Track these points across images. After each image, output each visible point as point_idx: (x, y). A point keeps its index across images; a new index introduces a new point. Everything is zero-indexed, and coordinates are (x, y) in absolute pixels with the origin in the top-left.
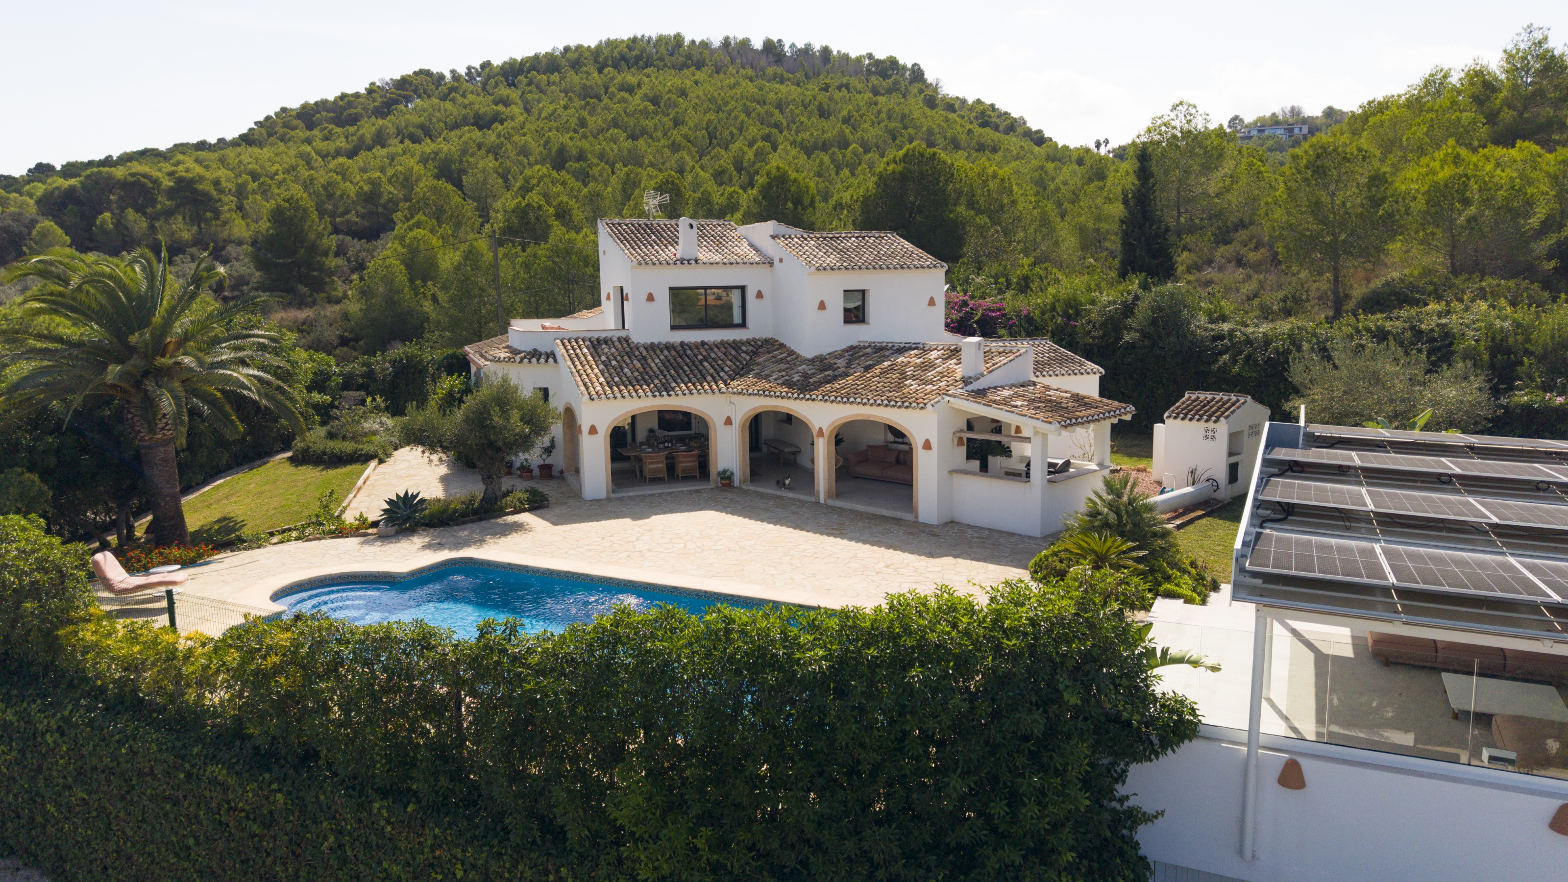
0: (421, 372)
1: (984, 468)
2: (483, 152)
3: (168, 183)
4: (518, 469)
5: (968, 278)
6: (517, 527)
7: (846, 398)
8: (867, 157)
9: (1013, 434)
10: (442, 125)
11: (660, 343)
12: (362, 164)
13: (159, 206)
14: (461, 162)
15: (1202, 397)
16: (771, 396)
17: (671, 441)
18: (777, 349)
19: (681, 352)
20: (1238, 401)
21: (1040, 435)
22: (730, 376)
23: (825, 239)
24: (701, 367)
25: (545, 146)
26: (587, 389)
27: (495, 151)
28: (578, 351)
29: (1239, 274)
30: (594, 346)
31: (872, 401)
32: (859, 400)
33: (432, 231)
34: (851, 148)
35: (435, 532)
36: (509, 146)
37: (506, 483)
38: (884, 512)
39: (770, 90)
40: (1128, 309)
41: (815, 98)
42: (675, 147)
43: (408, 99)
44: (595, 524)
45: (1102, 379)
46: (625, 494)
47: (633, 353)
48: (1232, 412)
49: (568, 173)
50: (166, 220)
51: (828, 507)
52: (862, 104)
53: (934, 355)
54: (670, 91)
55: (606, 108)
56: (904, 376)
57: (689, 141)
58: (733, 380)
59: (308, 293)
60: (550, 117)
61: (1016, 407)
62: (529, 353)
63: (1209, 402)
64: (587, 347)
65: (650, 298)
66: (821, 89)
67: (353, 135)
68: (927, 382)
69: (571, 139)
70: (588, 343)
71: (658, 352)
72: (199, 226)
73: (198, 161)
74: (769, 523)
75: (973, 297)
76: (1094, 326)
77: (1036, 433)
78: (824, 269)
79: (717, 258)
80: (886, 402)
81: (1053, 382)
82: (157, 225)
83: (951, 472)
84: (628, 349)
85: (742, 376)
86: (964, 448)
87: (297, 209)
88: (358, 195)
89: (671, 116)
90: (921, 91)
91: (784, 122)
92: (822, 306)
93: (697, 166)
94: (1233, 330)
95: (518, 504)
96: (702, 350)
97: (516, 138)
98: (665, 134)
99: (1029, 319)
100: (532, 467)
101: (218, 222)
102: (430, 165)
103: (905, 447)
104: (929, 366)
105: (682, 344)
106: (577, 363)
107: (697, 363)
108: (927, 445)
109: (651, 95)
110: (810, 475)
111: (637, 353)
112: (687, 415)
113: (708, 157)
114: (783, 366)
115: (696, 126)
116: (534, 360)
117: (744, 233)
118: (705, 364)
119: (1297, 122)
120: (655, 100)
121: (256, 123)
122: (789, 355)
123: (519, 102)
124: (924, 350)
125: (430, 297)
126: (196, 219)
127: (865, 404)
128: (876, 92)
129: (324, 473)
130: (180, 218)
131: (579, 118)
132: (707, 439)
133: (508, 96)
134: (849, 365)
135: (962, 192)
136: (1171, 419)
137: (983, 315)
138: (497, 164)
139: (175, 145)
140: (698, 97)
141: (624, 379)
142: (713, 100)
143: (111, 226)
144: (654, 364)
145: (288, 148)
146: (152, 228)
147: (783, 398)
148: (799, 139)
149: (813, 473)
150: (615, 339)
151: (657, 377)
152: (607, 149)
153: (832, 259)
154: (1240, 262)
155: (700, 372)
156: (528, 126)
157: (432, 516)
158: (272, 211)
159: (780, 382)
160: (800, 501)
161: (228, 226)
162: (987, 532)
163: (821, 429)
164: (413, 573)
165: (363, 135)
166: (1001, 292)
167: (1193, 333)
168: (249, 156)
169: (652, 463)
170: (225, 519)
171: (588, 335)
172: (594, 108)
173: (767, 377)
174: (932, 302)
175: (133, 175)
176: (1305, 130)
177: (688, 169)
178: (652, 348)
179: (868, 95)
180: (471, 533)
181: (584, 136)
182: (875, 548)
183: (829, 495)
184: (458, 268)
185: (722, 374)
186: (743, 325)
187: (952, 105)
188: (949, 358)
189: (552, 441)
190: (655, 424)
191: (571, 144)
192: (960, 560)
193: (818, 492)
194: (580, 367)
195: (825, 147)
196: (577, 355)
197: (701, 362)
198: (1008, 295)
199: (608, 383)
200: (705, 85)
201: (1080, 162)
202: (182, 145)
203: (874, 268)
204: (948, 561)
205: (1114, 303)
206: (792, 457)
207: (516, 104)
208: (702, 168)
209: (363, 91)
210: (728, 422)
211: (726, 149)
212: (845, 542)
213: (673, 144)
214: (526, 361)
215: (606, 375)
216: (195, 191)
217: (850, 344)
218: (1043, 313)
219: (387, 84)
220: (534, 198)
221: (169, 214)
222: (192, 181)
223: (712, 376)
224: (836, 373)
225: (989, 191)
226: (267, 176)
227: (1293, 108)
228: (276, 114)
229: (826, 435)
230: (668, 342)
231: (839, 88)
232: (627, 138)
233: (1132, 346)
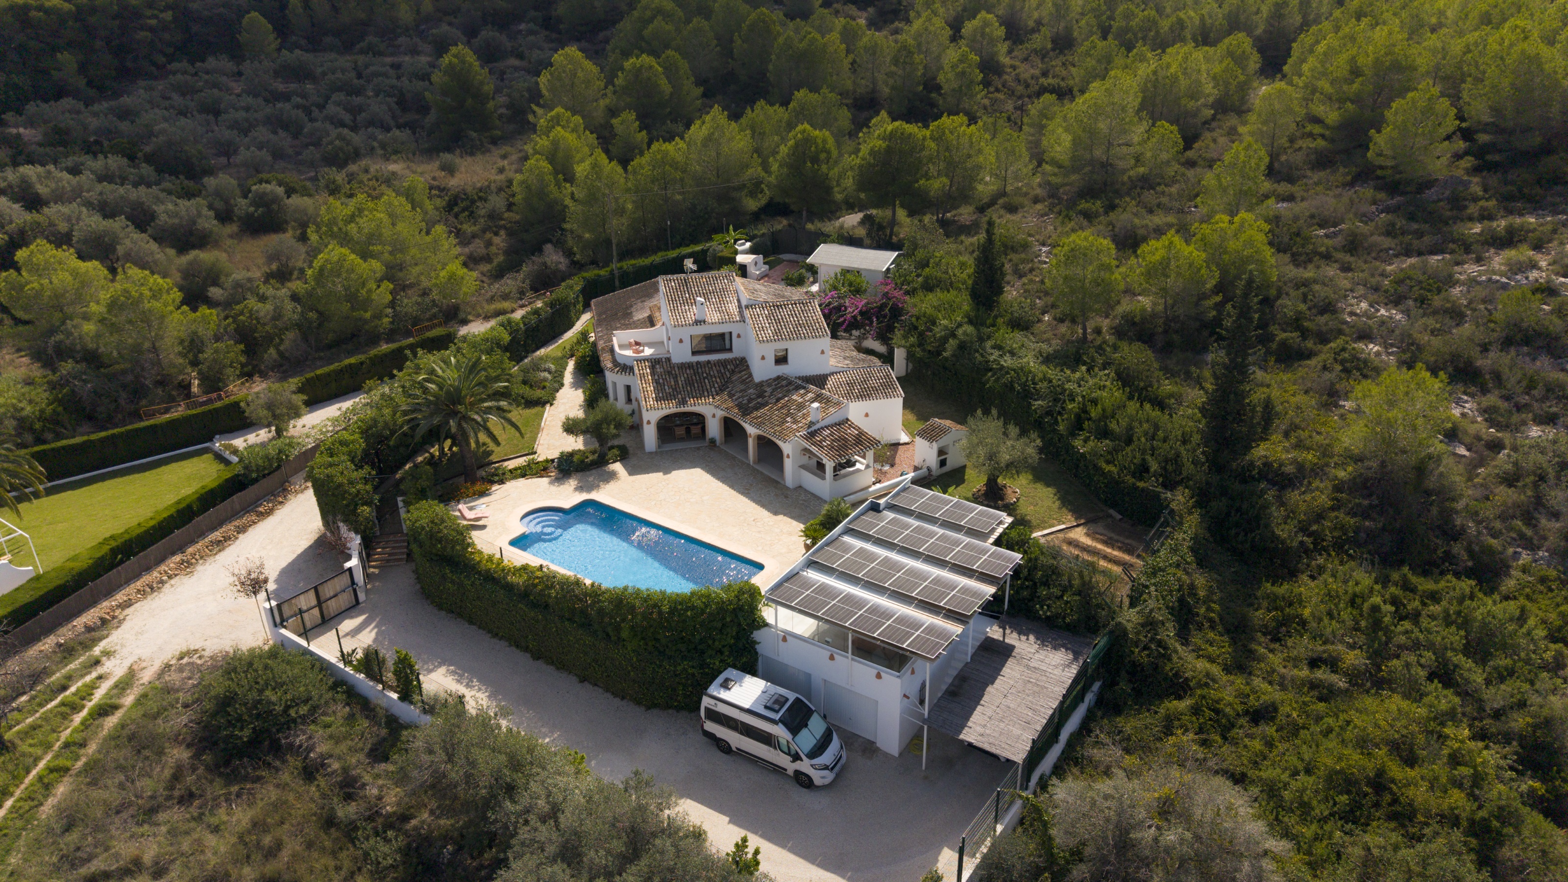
6: (614, 475)
7: (759, 426)
11: (685, 363)
16: (733, 410)
19: (695, 370)
22: (716, 391)
24: (703, 384)
26: (646, 403)
28: (645, 371)
30: (653, 367)
31: (767, 432)
32: (763, 429)
35: (579, 476)
38: (774, 477)
46: (665, 449)
47: (672, 371)
51: (753, 469)
58: (717, 395)
61: (823, 447)
62: (622, 368)
63: (936, 428)
64: (649, 368)
65: (681, 341)
68: (795, 421)
70: (650, 364)
71: (683, 370)
78: (764, 342)
79: (717, 317)
80: (772, 434)
83: (799, 466)
84: (669, 369)
85: (722, 392)
92: (763, 358)
95: (615, 458)
96: (707, 368)
104: (802, 407)
105: (696, 362)
106: (643, 382)
108: (788, 456)
112: (696, 414)
114: (743, 387)
116: (624, 372)
122: (748, 377)
124: (807, 390)
132: (704, 424)
134: (771, 395)
144: (681, 379)
147: (734, 416)
150: (664, 360)
151: (680, 393)
153: (771, 332)
155: (702, 387)
159: (737, 402)
160: (742, 463)
163: (750, 434)
169: (679, 431)
171: (651, 358)
173: (732, 396)
178: (681, 366)
180: (595, 482)
185: (713, 389)
186: (730, 350)
193: (749, 458)
194: (644, 385)
196: (644, 375)
197: (704, 379)
203: (790, 339)
210: (715, 418)
214: (620, 372)
215: (655, 389)
217: (778, 375)
223: (707, 391)
229: (752, 437)
230: (689, 362)
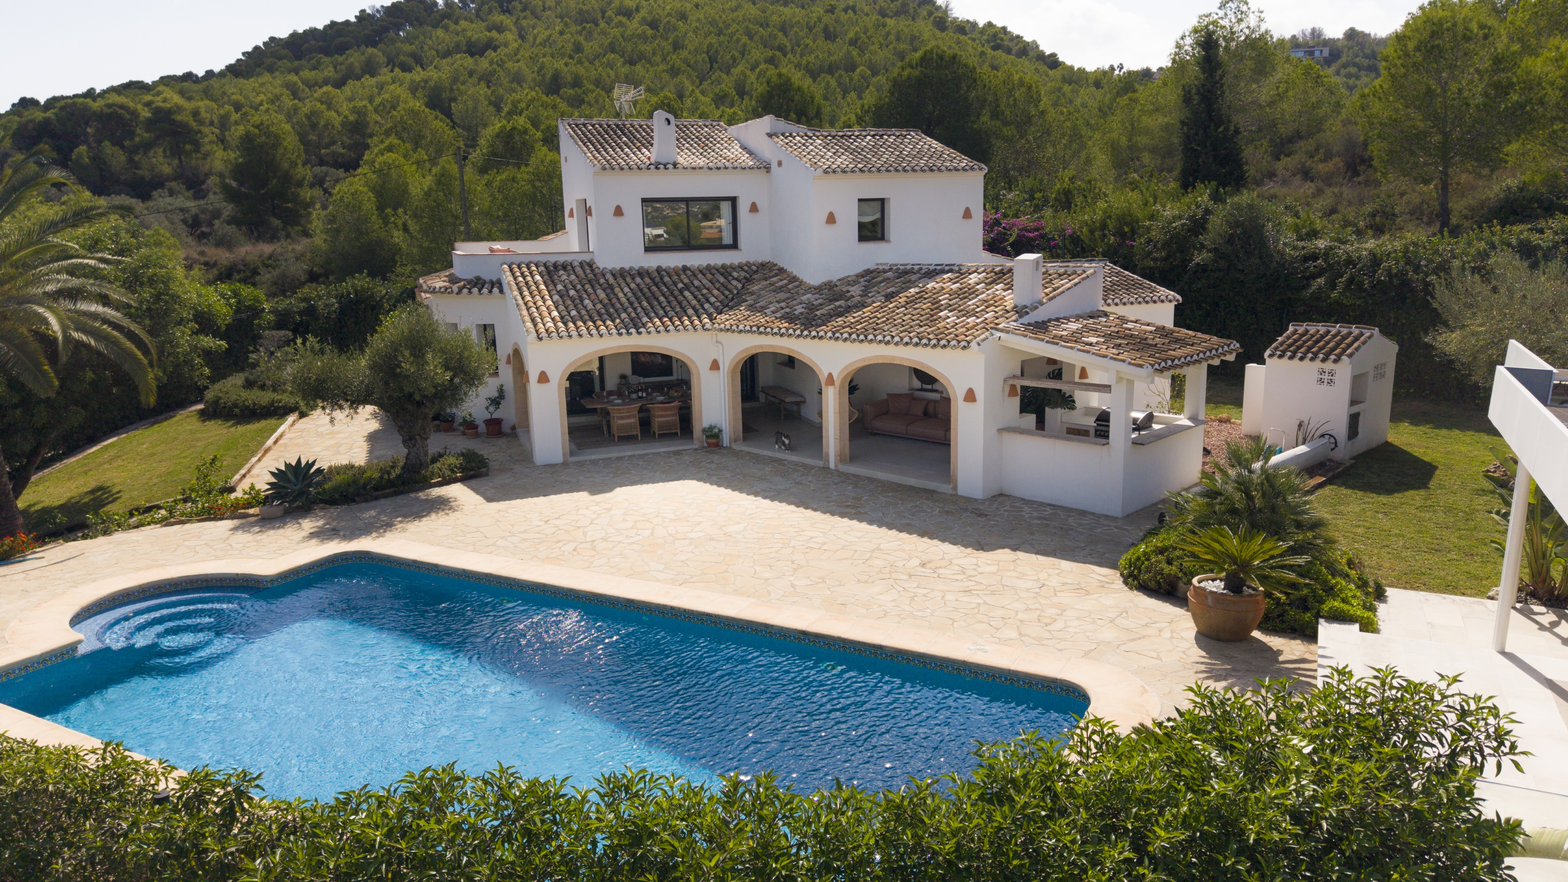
0: (373, 308)
1: (1041, 424)
2: (475, 79)
3: (146, 113)
4: (461, 424)
5: (998, 195)
6: (442, 504)
7: (864, 335)
8: (875, 80)
9: (1077, 380)
10: (434, 53)
11: (631, 269)
12: (350, 94)
13: (137, 139)
14: (452, 90)
15: (1312, 330)
16: (767, 334)
17: (645, 390)
18: (776, 275)
19: (658, 279)
20: (1362, 334)
21: (1125, 383)
22: (716, 309)
23: (834, 137)
24: (680, 298)
25: (538, 72)
26: (535, 325)
27: (487, 79)
28: (529, 278)
29: (1309, 188)
30: (549, 273)
31: (897, 339)
32: (880, 337)
33: (405, 156)
34: (858, 70)
35: (334, 511)
36: (502, 73)
37: (436, 442)
38: (912, 481)
39: (773, 13)
40: (1198, 226)
41: (820, 20)
42: (674, 72)
43: (399, 27)
44: (541, 499)
45: (1177, 308)
46: (587, 458)
47: (598, 281)
48: (1357, 349)
49: (562, 98)
50: (145, 153)
51: (841, 474)
52: (870, 25)
53: (973, 278)
54: (669, 14)
55: (604, 33)
56: (937, 306)
57: (689, 66)
58: (720, 313)
59: (281, 225)
60: (545, 42)
61: (1091, 344)
62: (469, 282)
63: (1323, 337)
64: (540, 274)
65: (619, 211)
66: (827, 11)
67: (341, 64)
68: (968, 314)
69: (566, 64)
70: (542, 269)
71: (629, 279)
72: (180, 159)
73: (182, 93)
74: (765, 498)
75: (1005, 216)
76: (1155, 246)
77: (1120, 379)
78: (834, 172)
79: (701, 162)
80: (915, 340)
81: (1132, 312)
82: (136, 158)
83: (1001, 430)
84: (591, 276)
85: (731, 308)
86: (1017, 400)
87: (268, 135)
88: (343, 124)
89: (670, 40)
90: (930, 14)
91: (788, 44)
92: (831, 219)
93: (697, 91)
94: (1331, 248)
95: (449, 473)
96: (683, 277)
97: (509, 65)
98: (664, 59)
99: (1075, 240)
100: (477, 422)
101: (199, 155)
102: (419, 94)
103: (935, 396)
104: (968, 293)
105: (659, 270)
106: (526, 293)
107: (676, 293)
108: (970, 396)
109: (649, 19)
110: (817, 430)
111: (602, 281)
112: (667, 358)
113: (709, 81)
114: (782, 296)
115: (696, 50)
116: (475, 290)
117: (735, 134)
118: (687, 293)
119: (1318, 45)
120: (653, 24)
121: (244, 54)
122: (790, 282)
123: (514, 28)
124: (960, 272)
125: (401, 226)
126: (176, 151)
127: (888, 343)
128: (883, 14)
129: (233, 429)
130: (160, 151)
131: (574, 43)
132: (689, 387)
133: (502, 23)
134: (865, 293)
135: (985, 100)
136: (1275, 359)
137: (1018, 236)
138: (489, 92)
139: (162, 78)
140: (698, 20)
141: (583, 312)
142: (713, 23)
143: (87, 160)
144: (623, 294)
145: (274, 78)
146: (131, 161)
147: (781, 335)
148: (804, 62)
149: (820, 428)
150: (576, 264)
151: (625, 310)
152: (604, 74)
153: (843, 161)
154: (1306, 175)
155: (680, 303)
156: (522, 52)
157: (335, 489)
158: (241, 137)
159: (778, 315)
160: (805, 466)
161: (209, 160)
162: (1049, 510)
163: (830, 375)
164: (284, 576)
165: (352, 64)
166: (1038, 208)
167: (1282, 254)
168: (234, 89)
169: (622, 418)
170: (100, 488)
171: (543, 259)
172: (590, 33)
173: (762, 310)
174: (967, 214)
175: (109, 106)
176: (1326, 53)
177: (687, 93)
178: (622, 274)
179: (875, 17)
180: (379, 514)
181: (580, 62)
182: (904, 535)
183: (841, 459)
184: (428, 194)
185: (707, 306)
186: (734, 246)
187: (965, 28)
188: (994, 282)
189: (501, 391)
190: (627, 369)
191: (566, 69)
192: (1020, 554)
193: (828, 455)
194: (529, 298)
195: (831, 70)
196: (527, 283)
197: (681, 291)
198: (1048, 212)
199: (562, 318)
200: (706, 8)
201: (1098, 84)
202: (169, 77)
203: (897, 170)
204: (1004, 555)
205: (1180, 218)
206: (795, 408)
207: (510, 30)
208: (703, 93)
209: (353, 20)
210: (715, 366)
211: (728, 73)
212: (864, 526)
213: (672, 68)
214: (465, 291)
215: (561, 308)
216: (173, 122)
217: (865, 268)
218: (1092, 232)
219: (378, 11)
220: (521, 121)
221: (147, 146)
222: (169, 112)
223: (694, 308)
224: (849, 303)
225: (1015, 100)
226: (251, 107)
227: (1313, 30)
228: (264, 44)
229: (837, 383)
230: (642, 268)
231: (845, 10)
232: (625, 63)
233: (1202, 269)
